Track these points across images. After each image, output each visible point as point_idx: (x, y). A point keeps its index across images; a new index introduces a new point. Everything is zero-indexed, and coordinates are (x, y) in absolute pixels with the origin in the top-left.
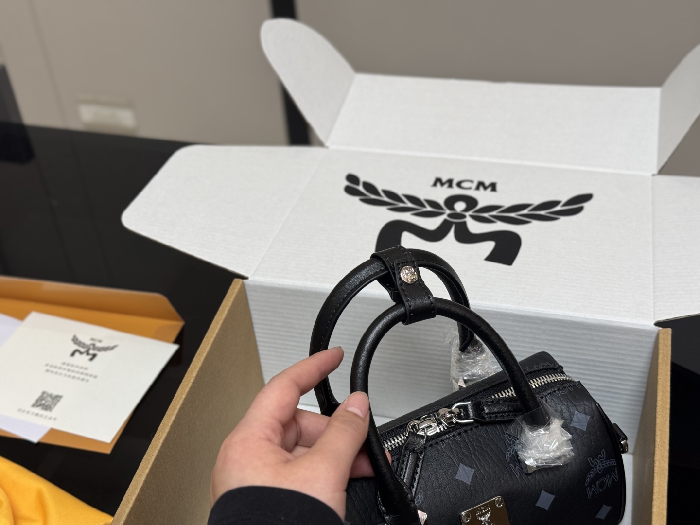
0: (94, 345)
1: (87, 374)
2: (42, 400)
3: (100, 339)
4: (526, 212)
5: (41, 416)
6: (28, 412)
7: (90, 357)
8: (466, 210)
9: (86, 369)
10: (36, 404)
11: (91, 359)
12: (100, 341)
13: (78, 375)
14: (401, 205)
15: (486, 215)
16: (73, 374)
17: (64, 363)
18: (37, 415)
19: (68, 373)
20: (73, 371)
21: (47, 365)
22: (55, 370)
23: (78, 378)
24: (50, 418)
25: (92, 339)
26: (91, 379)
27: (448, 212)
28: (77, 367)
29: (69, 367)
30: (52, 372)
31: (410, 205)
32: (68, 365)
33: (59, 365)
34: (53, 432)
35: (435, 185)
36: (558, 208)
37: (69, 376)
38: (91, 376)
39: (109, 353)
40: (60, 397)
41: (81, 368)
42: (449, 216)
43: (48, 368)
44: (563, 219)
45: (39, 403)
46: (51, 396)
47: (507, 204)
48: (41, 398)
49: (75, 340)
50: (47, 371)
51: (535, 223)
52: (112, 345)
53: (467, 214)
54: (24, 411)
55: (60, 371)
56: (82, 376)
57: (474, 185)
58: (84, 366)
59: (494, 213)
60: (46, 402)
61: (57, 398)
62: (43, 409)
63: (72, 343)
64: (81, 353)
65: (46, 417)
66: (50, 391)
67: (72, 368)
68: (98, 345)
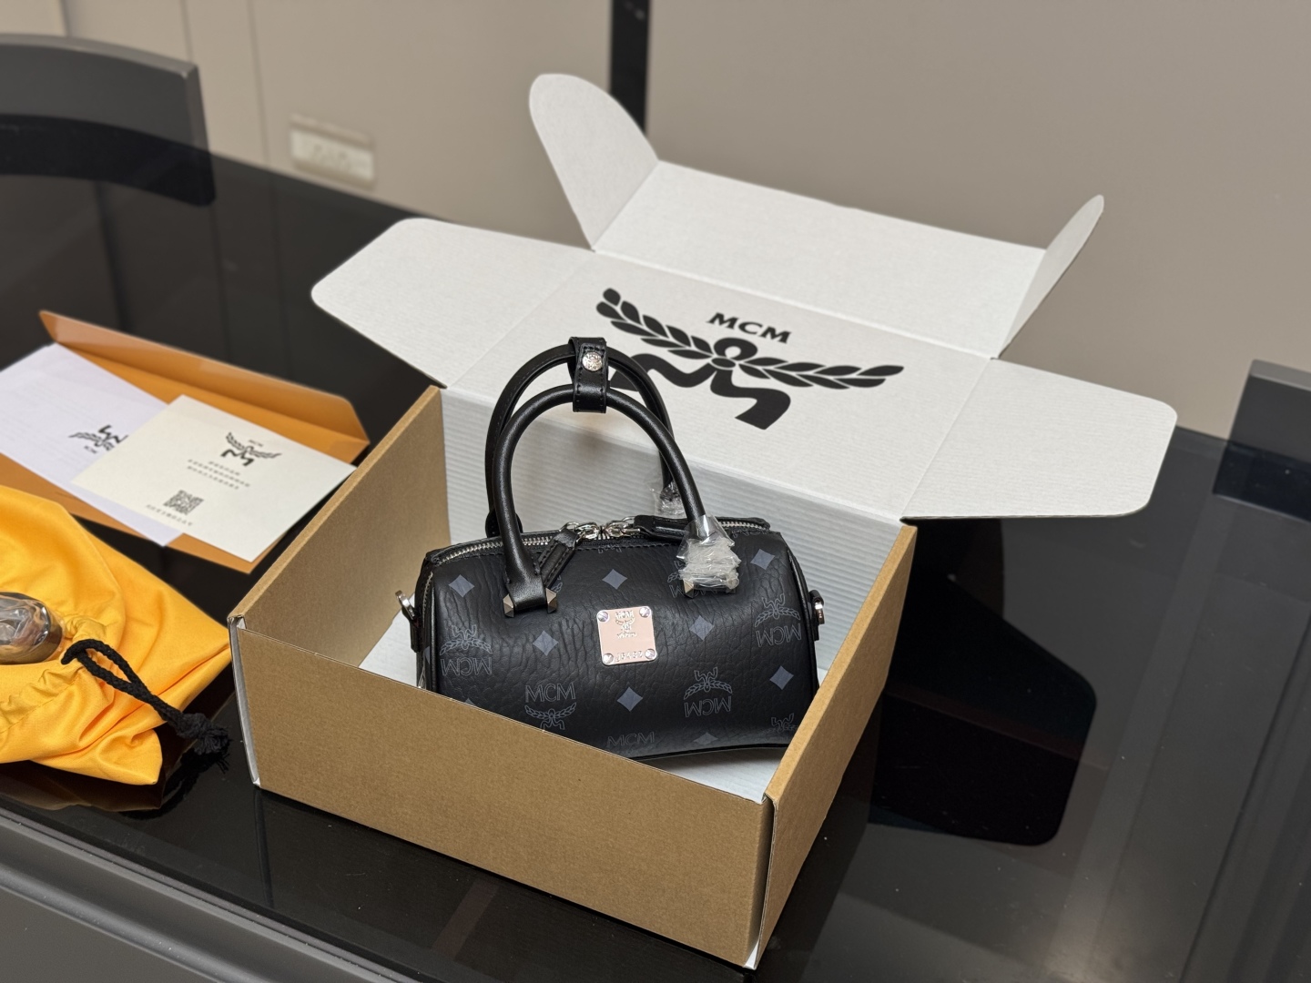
0: (252, 448)
1: (237, 481)
2: (177, 500)
3: (261, 443)
4: (811, 373)
5: (174, 517)
6: (159, 511)
7: (245, 461)
8: (738, 358)
9: (237, 474)
10: (171, 503)
11: (246, 464)
12: (260, 445)
13: (225, 480)
14: (661, 337)
15: (760, 368)
16: (220, 477)
17: (211, 463)
18: (169, 515)
19: (215, 475)
20: (221, 474)
21: (190, 461)
22: (199, 469)
23: (226, 483)
24: (184, 522)
25: (251, 441)
26: (241, 486)
27: (715, 356)
28: (227, 469)
29: (217, 469)
30: (195, 470)
31: (671, 339)
32: (216, 465)
33: (206, 464)
34: (185, 537)
35: (712, 321)
36: (854, 376)
37: (216, 479)
38: (242, 483)
39: (269, 460)
40: (201, 500)
41: (232, 472)
42: (714, 361)
43: (191, 464)
44: (853, 389)
45: (173, 503)
46: (189, 497)
47: (791, 360)
48: (177, 497)
49: (230, 438)
50: (190, 468)
51: (816, 387)
52: (274, 452)
53: (737, 363)
54: (153, 508)
55: (205, 471)
56: (230, 482)
57: (761, 331)
58: (236, 471)
59: (771, 368)
60: (183, 503)
61: (197, 501)
62: (177, 510)
63: (226, 441)
64: (234, 455)
65: (179, 520)
66: (189, 492)
67: (221, 471)
68: (257, 448)
